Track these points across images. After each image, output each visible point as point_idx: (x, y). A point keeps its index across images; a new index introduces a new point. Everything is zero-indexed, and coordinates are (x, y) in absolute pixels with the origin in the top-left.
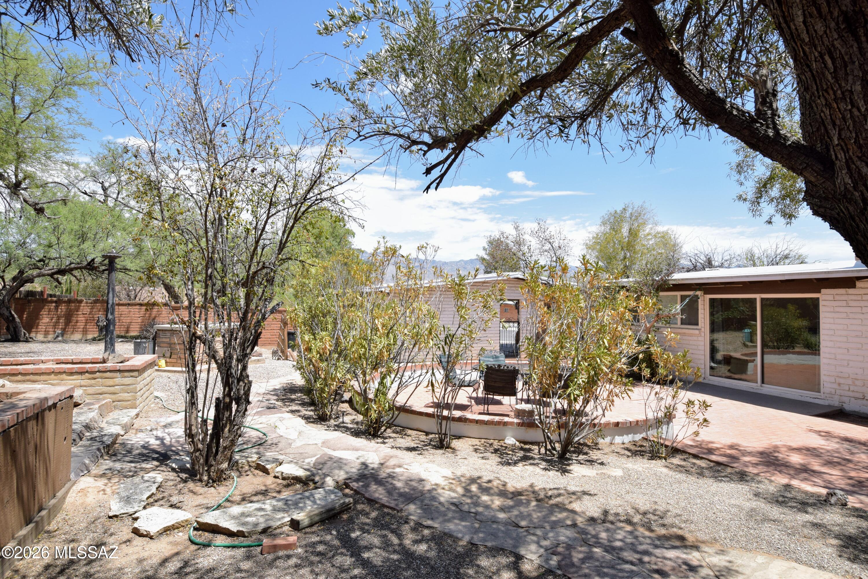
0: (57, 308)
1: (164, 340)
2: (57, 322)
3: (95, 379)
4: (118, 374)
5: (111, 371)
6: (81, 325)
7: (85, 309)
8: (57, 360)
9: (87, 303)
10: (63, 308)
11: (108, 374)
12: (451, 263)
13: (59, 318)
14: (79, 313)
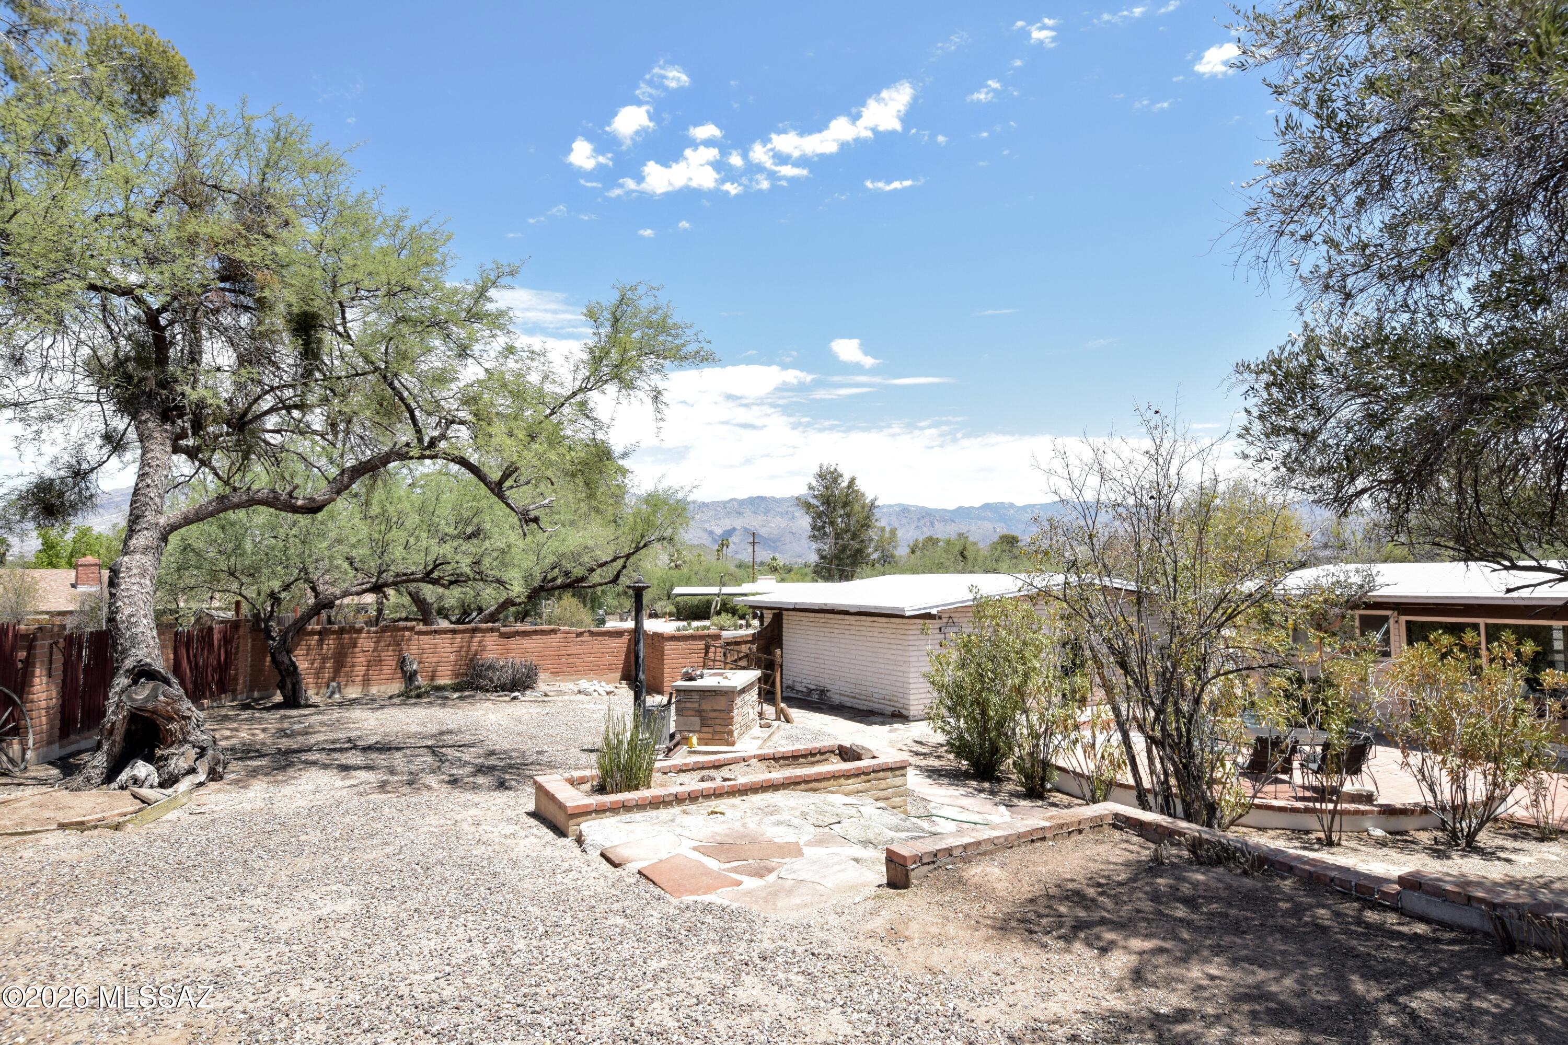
0: (321, 642)
1: (688, 705)
2: (322, 668)
3: (869, 781)
4: (889, 774)
5: (883, 770)
6: (360, 671)
7: (365, 643)
8: (759, 756)
9: (369, 632)
10: (330, 643)
11: (881, 774)
12: (713, 503)
13: (324, 660)
14: (357, 650)
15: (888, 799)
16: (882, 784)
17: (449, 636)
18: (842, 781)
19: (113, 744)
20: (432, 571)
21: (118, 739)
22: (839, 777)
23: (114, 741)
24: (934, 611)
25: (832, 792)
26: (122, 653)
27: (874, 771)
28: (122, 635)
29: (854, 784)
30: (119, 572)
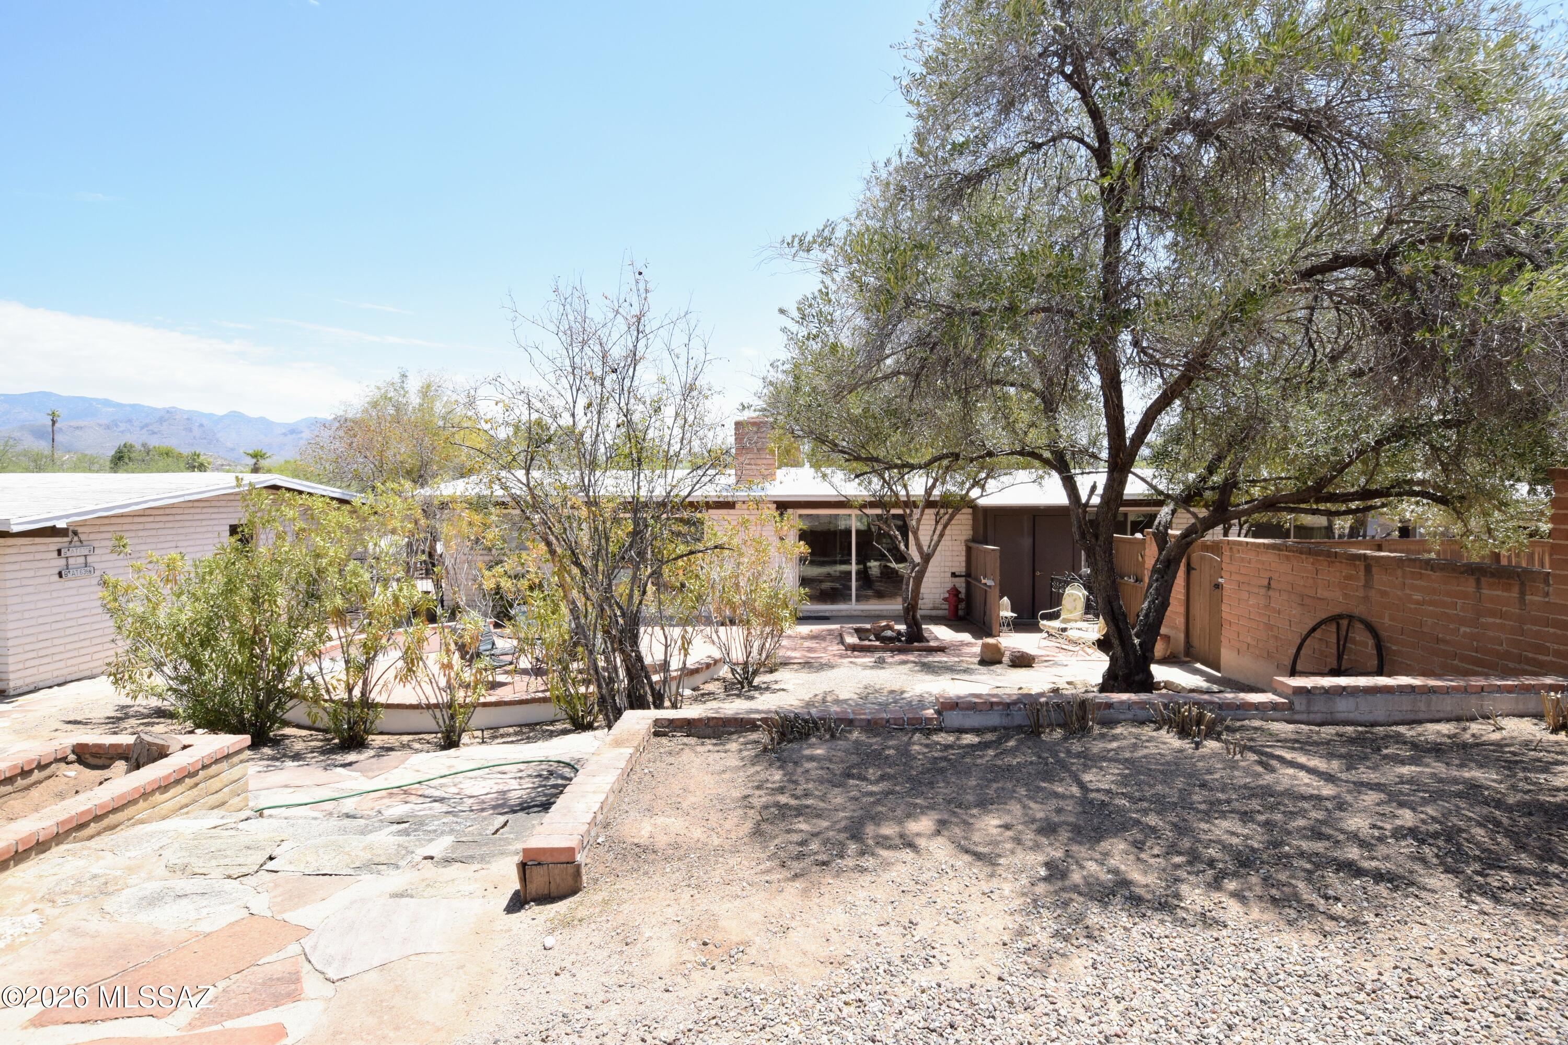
3: (197, 785)
4: (225, 765)
5: (217, 761)
11: (214, 769)
15: (223, 804)
16: (215, 784)
18: (158, 797)
22: (153, 791)
25: (142, 822)
27: (204, 767)
29: (179, 796)
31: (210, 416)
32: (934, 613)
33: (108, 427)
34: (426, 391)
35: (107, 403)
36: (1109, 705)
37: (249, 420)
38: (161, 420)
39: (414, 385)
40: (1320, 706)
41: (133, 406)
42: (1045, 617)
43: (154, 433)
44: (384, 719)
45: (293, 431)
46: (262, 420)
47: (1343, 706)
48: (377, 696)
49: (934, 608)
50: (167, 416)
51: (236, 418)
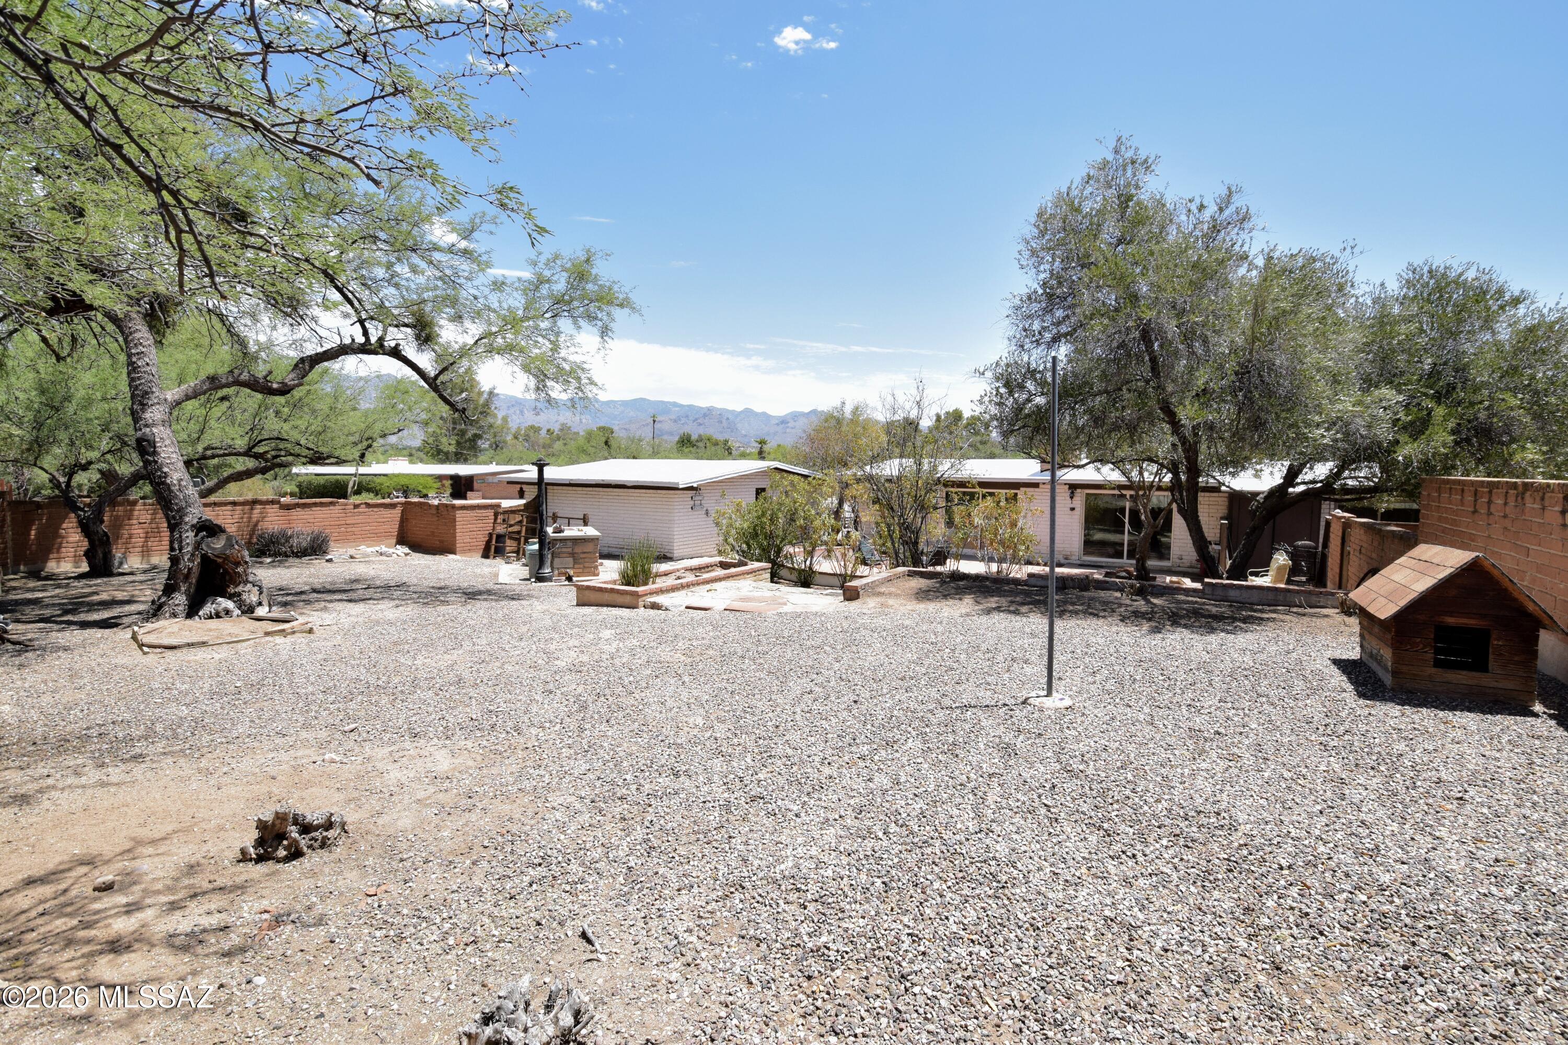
1: (564, 550)
7: (141, 515)
9: (144, 504)
14: (135, 522)
16: (761, 577)
17: (229, 507)
19: (189, 587)
20: (254, 447)
21: (194, 581)
23: (190, 584)
24: (695, 485)
26: (179, 511)
27: (758, 570)
28: (176, 497)
30: (154, 442)
31: (733, 412)
32: (1190, 570)
33: (675, 421)
34: (856, 409)
35: (675, 404)
36: (1107, 582)
37: (756, 414)
38: (705, 415)
39: (848, 410)
40: (1219, 592)
41: (689, 406)
42: (1252, 574)
43: (700, 424)
44: (818, 579)
45: (783, 421)
46: (764, 414)
47: (1232, 593)
48: (816, 568)
49: (1191, 567)
50: (708, 413)
51: (748, 412)
